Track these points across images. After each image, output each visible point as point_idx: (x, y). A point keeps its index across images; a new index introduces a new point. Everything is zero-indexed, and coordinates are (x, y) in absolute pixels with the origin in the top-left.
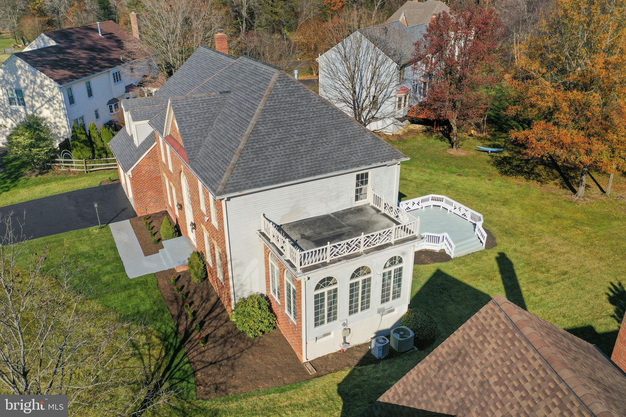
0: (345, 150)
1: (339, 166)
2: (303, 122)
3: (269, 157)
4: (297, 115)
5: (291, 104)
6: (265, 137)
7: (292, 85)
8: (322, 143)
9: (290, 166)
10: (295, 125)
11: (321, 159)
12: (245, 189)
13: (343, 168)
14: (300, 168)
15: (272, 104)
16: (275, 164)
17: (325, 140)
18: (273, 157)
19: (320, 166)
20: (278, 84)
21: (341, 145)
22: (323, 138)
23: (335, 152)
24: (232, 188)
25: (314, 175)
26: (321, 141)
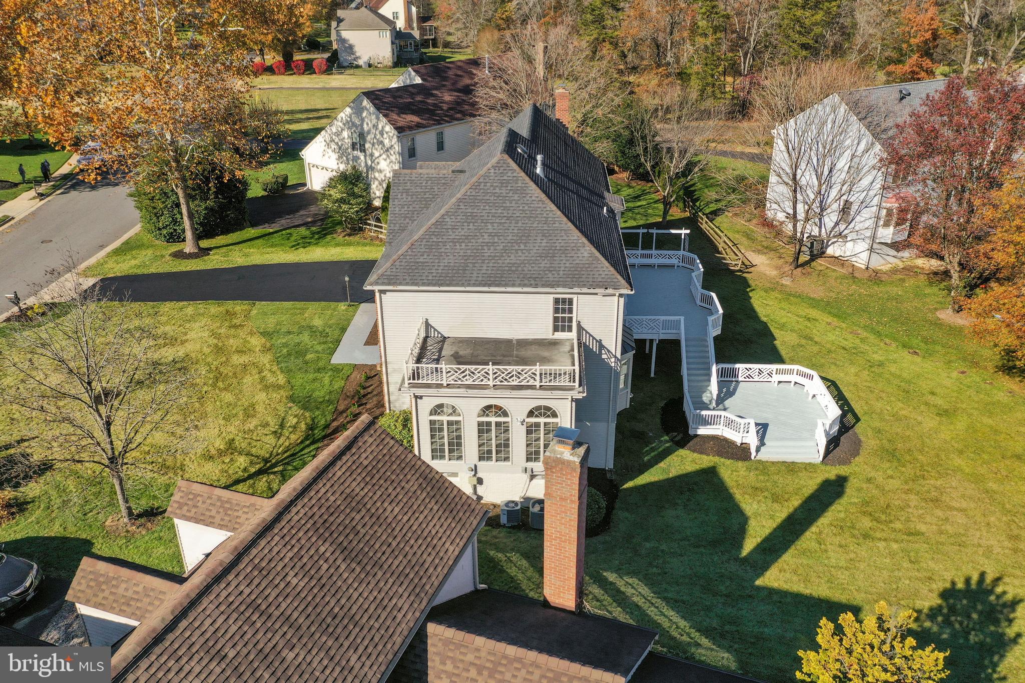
0: (544, 264)
1: (526, 282)
2: (503, 221)
3: (443, 254)
4: (500, 211)
5: (498, 196)
6: (449, 230)
7: (509, 174)
8: (517, 250)
9: (464, 270)
10: (492, 223)
11: (507, 268)
12: (400, 284)
13: (531, 286)
14: (475, 275)
15: (474, 193)
16: (446, 264)
17: (522, 247)
18: (448, 256)
19: (501, 277)
20: (492, 171)
21: (541, 257)
22: (521, 245)
23: (530, 264)
24: (386, 281)
25: (490, 286)
26: (517, 247)
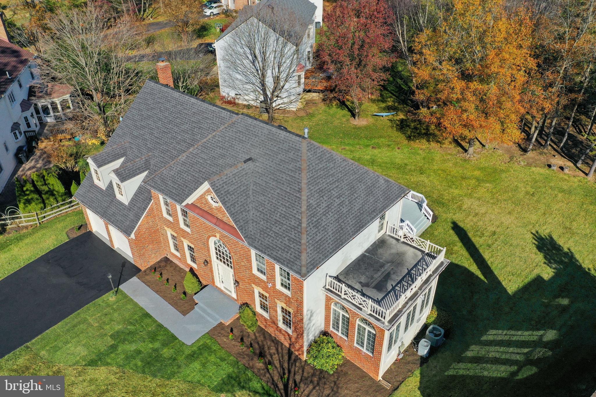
0: (372, 199)
2: (337, 185)
3: (325, 226)
4: (331, 179)
5: (323, 170)
6: (317, 208)
9: (342, 229)
10: (333, 189)
11: (359, 214)
12: (320, 263)
15: (311, 175)
16: (332, 232)
18: (328, 226)
19: (360, 222)
20: (309, 154)
21: (367, 196)
22: (355, 194)
24: (312, 267)
25: (359, 230)
26: (354, 197)
